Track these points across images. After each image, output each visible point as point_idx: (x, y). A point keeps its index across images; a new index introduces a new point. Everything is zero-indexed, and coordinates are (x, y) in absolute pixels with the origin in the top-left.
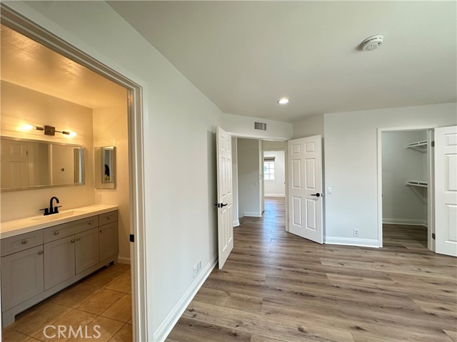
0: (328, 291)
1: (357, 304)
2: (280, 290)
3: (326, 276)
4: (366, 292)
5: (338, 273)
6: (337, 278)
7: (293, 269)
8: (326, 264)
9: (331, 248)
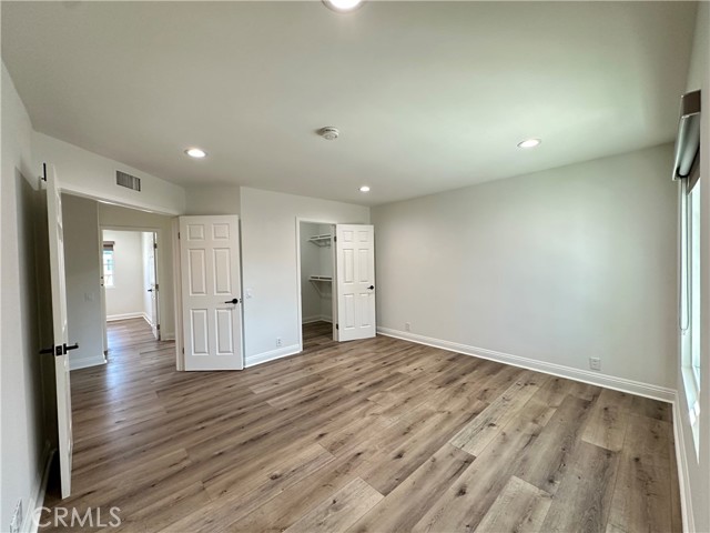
0: (279, 419)
1: (310, 414)
2: (221, 454)
3: (267, 405)
4: (312, 399)
5: (278, 395)
6: (281, 400)
7: (222, 418)
8: (259, 391)
9: (255, 371)
